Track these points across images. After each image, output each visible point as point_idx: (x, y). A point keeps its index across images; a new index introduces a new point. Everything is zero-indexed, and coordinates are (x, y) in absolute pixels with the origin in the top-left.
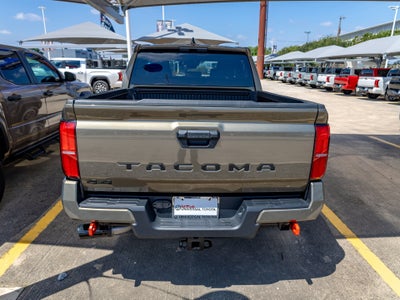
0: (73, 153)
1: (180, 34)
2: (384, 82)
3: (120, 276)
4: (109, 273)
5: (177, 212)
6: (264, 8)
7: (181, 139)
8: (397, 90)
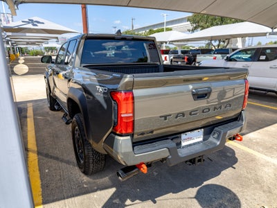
0: (131, 115)
1: (34, 25)
2: (170, 57)
3: (137, 201)
4: (128, 202)
5: (183, 144)
6: (84, 8)
7: (194, 95)
8: (177, 62)
